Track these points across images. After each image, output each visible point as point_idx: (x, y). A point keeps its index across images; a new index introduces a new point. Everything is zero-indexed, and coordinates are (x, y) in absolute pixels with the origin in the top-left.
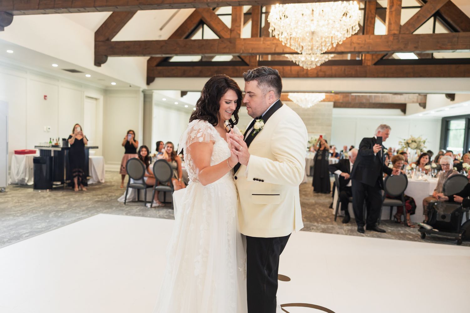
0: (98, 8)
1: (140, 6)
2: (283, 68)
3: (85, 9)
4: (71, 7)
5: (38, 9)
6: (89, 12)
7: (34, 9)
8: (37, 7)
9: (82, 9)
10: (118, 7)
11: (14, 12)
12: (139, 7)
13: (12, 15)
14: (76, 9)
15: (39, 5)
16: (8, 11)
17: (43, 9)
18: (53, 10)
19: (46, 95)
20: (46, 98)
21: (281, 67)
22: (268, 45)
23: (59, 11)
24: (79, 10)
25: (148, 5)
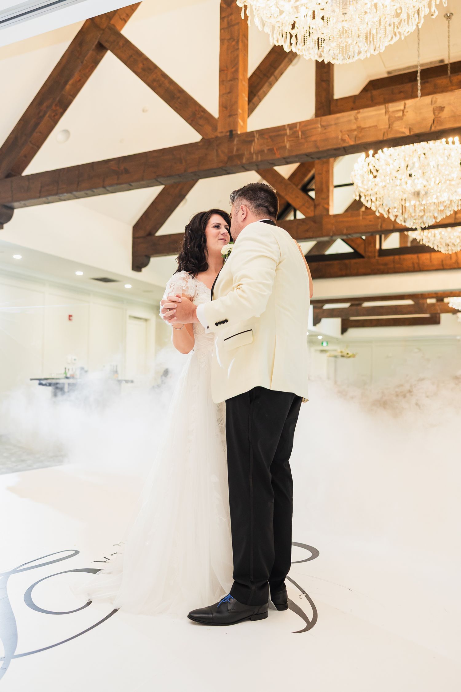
0: (108, 188)
1: (159, 180)
2: (418, 257)
3: (93, 191)
4: (77, 191)
5: (40, 197)
6: (99, 195)
7: (35, 198)
8: (38, 195)
9: (89, 192)
10: (132, 184)
11: (16, 204)
12: (157, 181)
13: (12, 209)
14: (82, 193)
15: (40, 192)
16: (6, 204)
17: (45, 196)
18: (56, 197)
19: (71, 314)
20: (71, 318)
21: (414, 256)
22: (370, 221)
23: (62, 198)
24: (86, 194)
25: (168, 177)
